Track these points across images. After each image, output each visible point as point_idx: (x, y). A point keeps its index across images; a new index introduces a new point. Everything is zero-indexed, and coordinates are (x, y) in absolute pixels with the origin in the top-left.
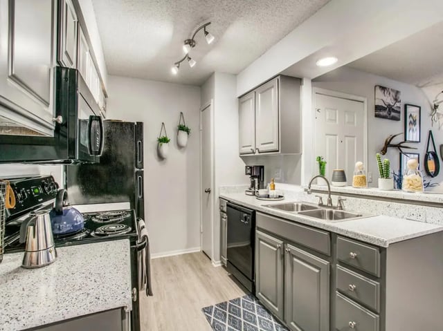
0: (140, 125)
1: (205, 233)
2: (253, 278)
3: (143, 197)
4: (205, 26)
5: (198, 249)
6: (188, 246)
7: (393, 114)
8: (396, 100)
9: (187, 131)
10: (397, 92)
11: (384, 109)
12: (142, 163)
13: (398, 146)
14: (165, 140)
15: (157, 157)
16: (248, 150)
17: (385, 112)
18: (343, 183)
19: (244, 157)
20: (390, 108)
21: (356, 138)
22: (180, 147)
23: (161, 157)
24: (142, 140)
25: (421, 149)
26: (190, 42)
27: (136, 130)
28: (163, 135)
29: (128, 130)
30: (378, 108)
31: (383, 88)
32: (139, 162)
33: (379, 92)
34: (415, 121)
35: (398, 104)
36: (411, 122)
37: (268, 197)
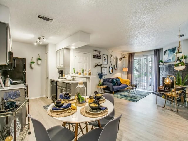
0: (25, 59)
1: (46, 91)
2: (57, 98)
3: (26, 79)
4: (43, 37)
5: (45, 96)
6: (41, 95)
7: (99, 57)
8: (100, 54)
9: (41, 60)
10: (100, 52)
11: (96, 56)
12: (25, 70)
13: (100, 65)
14: (33, 63)
15: (30, 68)
16: (58, 66)
17: (96, 57)
18: (78, 75)
19: (58, 68)
20: (98, 56)
21: (87, 64)
22: (38, 65)
23: (31, 68)
24: (25, 63)
25: (108, 66)
26: (40, 38)
27: (24, 60)
28: (32, 61)
29: (21, 61)
30: (94, 56)
31: (96, 51)
32: (24, 69)
33: (94, 52)
34: (106, 59)
35: (100, 55)
36: (104, 59)
37: (62, 78)
